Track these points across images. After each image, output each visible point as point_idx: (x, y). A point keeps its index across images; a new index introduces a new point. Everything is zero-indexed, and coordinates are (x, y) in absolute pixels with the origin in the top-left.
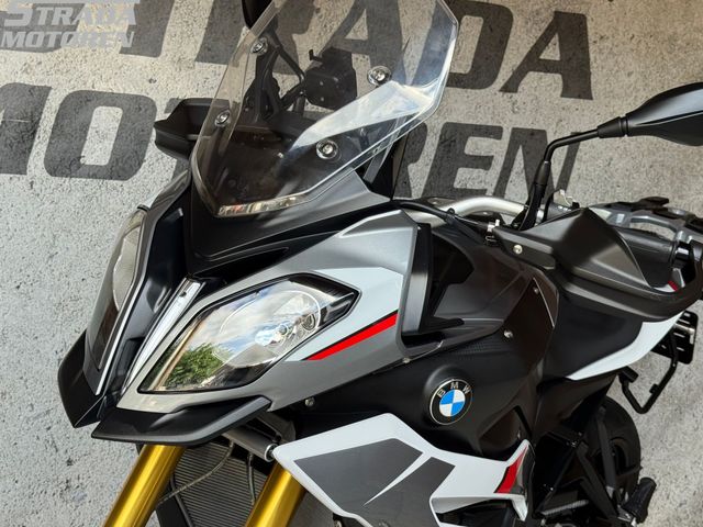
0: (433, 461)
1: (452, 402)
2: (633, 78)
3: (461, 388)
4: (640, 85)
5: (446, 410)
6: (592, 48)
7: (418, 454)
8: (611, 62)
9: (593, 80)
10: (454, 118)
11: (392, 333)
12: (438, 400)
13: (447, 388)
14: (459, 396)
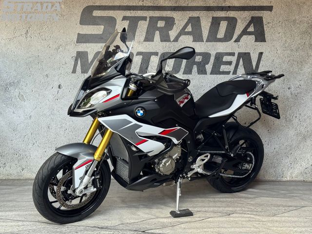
0: (136, 124)
1: (140, 113)
2: (280, 34)
3: (142, 110)
4: (283, 36)
5: (139, 114)
6: (265, 26)
7: (132, 122)
8: (272, 30)
9: (266, 36)
10: (219, 51)
11: (119, 98)
12: (137, 112)
13: (138, 110)
14: (142, 112)
